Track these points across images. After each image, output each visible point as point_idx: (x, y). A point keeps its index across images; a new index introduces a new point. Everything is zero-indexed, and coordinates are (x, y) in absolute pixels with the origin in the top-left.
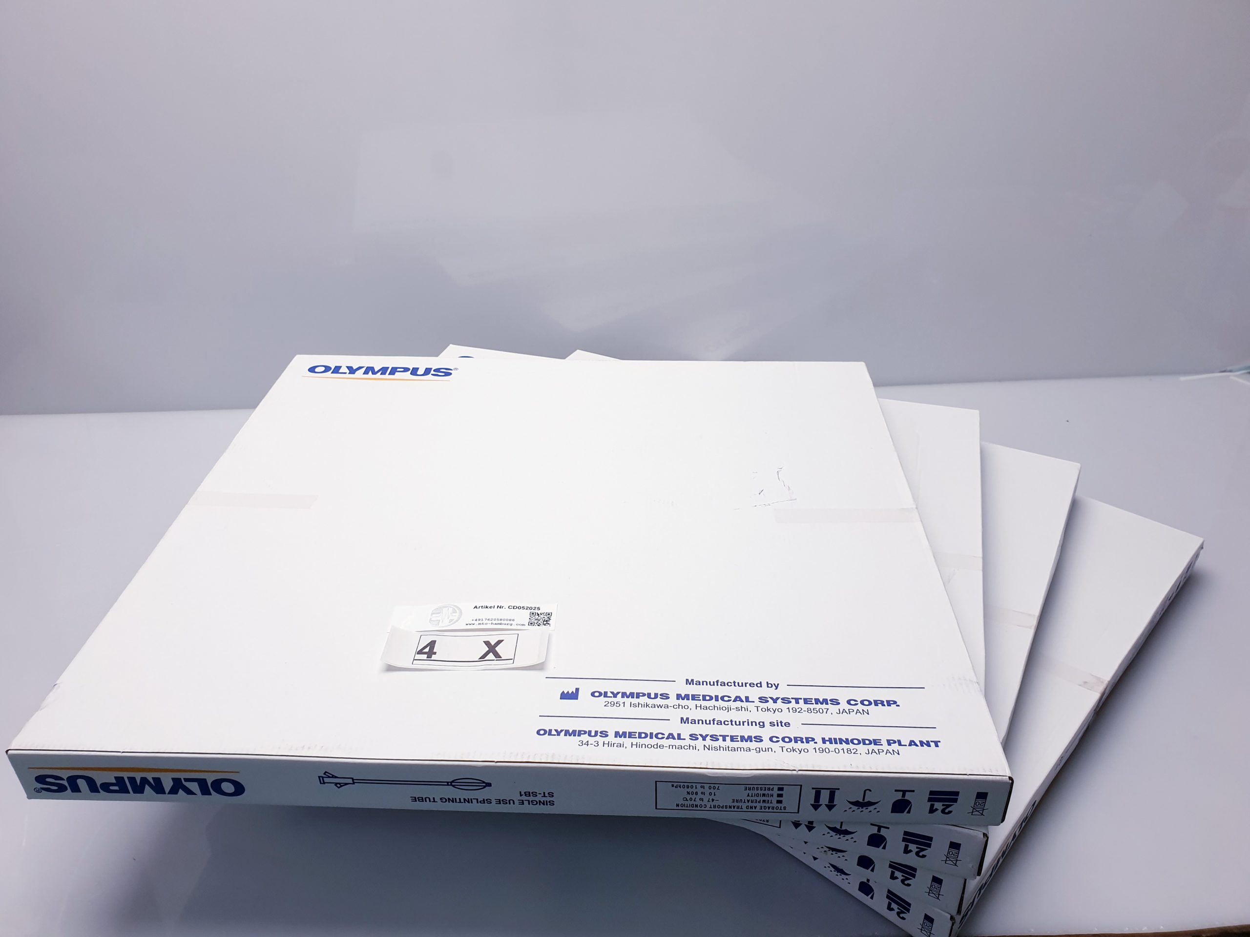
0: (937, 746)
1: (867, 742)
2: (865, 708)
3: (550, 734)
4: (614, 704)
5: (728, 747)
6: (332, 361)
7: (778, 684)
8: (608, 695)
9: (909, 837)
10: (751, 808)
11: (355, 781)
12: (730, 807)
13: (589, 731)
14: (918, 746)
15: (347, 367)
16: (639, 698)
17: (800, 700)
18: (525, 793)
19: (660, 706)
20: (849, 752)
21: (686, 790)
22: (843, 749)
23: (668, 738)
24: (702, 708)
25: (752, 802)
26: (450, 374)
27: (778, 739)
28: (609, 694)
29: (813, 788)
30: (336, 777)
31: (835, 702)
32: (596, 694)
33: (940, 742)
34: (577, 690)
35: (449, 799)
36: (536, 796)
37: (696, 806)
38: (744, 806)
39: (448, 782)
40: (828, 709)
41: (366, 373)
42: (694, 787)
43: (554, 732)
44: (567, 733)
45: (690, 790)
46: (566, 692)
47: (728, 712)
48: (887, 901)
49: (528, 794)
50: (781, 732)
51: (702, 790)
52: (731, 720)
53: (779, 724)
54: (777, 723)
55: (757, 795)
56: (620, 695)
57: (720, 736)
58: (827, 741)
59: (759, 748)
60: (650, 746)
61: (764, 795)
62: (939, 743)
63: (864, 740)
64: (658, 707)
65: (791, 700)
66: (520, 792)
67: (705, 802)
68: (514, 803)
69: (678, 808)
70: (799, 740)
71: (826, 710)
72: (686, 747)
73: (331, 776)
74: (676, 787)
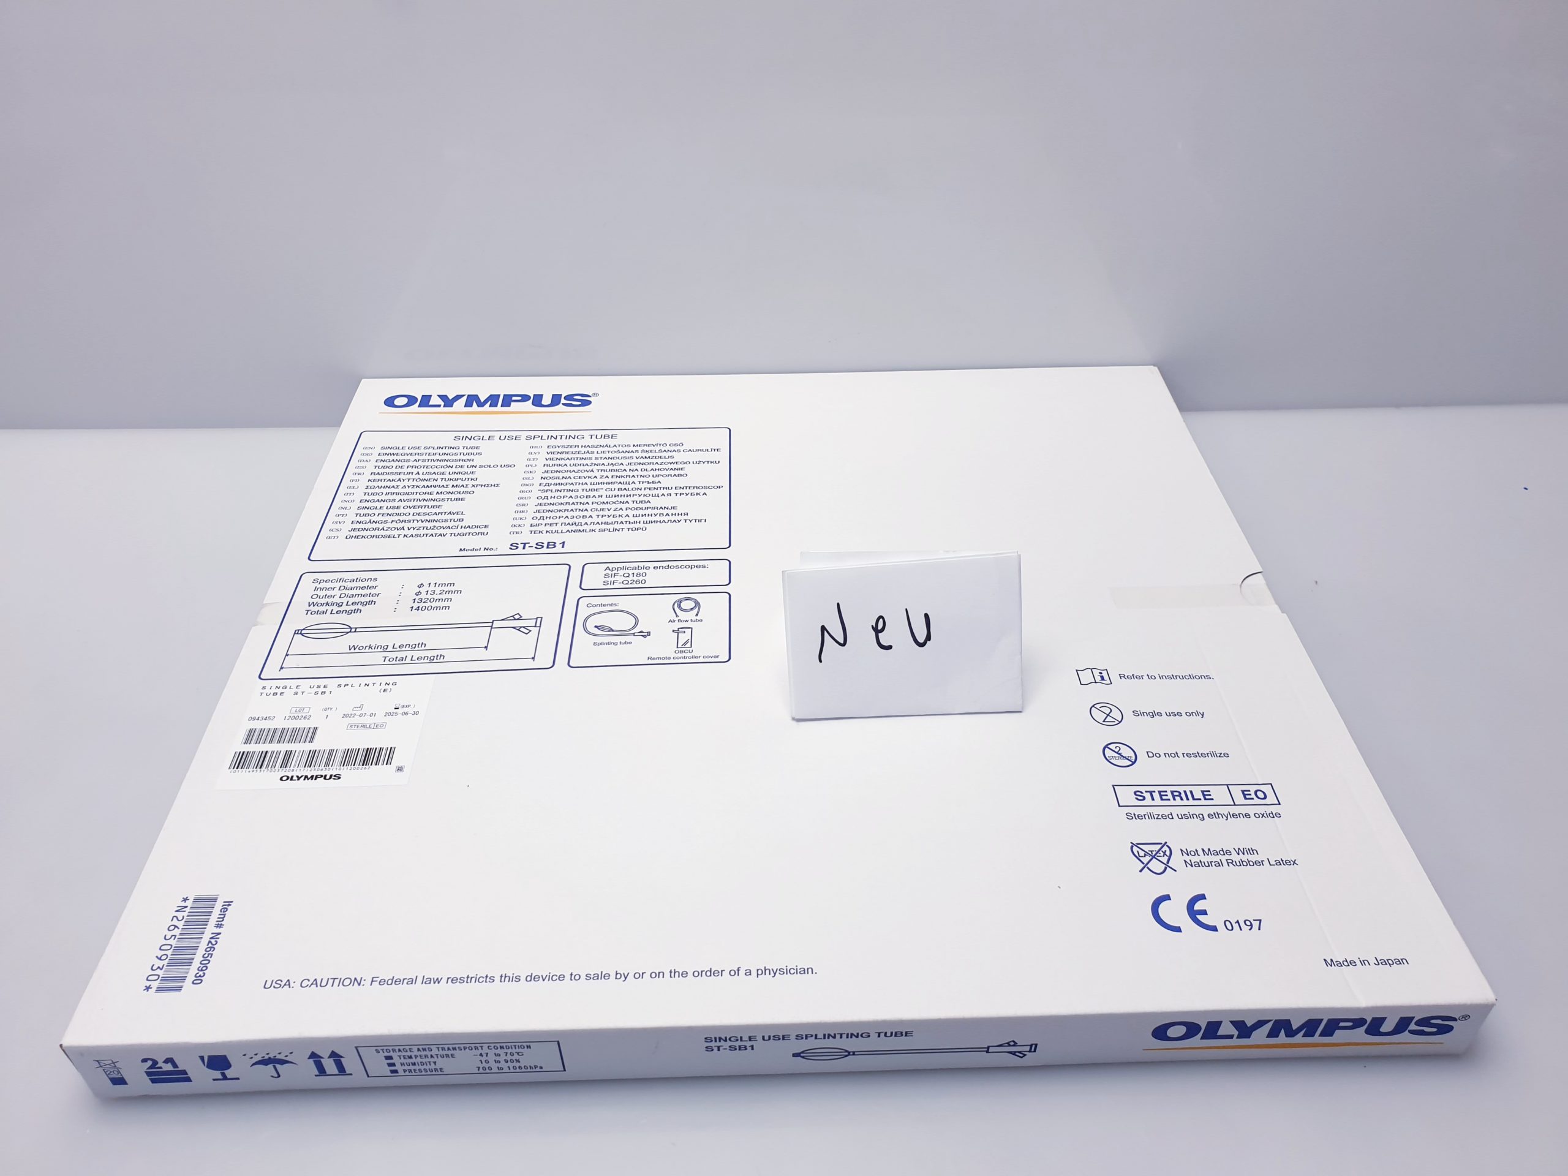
10: (424, 1050)
12: (454, 1049)
18: (746, 1049)
21: (522, 1064)
25: (426, 1056)
30: (1010, 1053)
35: (857, 1037)
36: (730, 1047)
37: (502, 1047)
39: (854, 1054)
42: (511, 1068)
45: (517, 1065)
51: (500, 1065)
55: (422, 1064)
61: (414, 1064)
66: (753, 1049)
67: (491, 1053)
68: (763, 1037)
69: (528, 1044)
73: (1017, 1054)
74: (536, 1067)
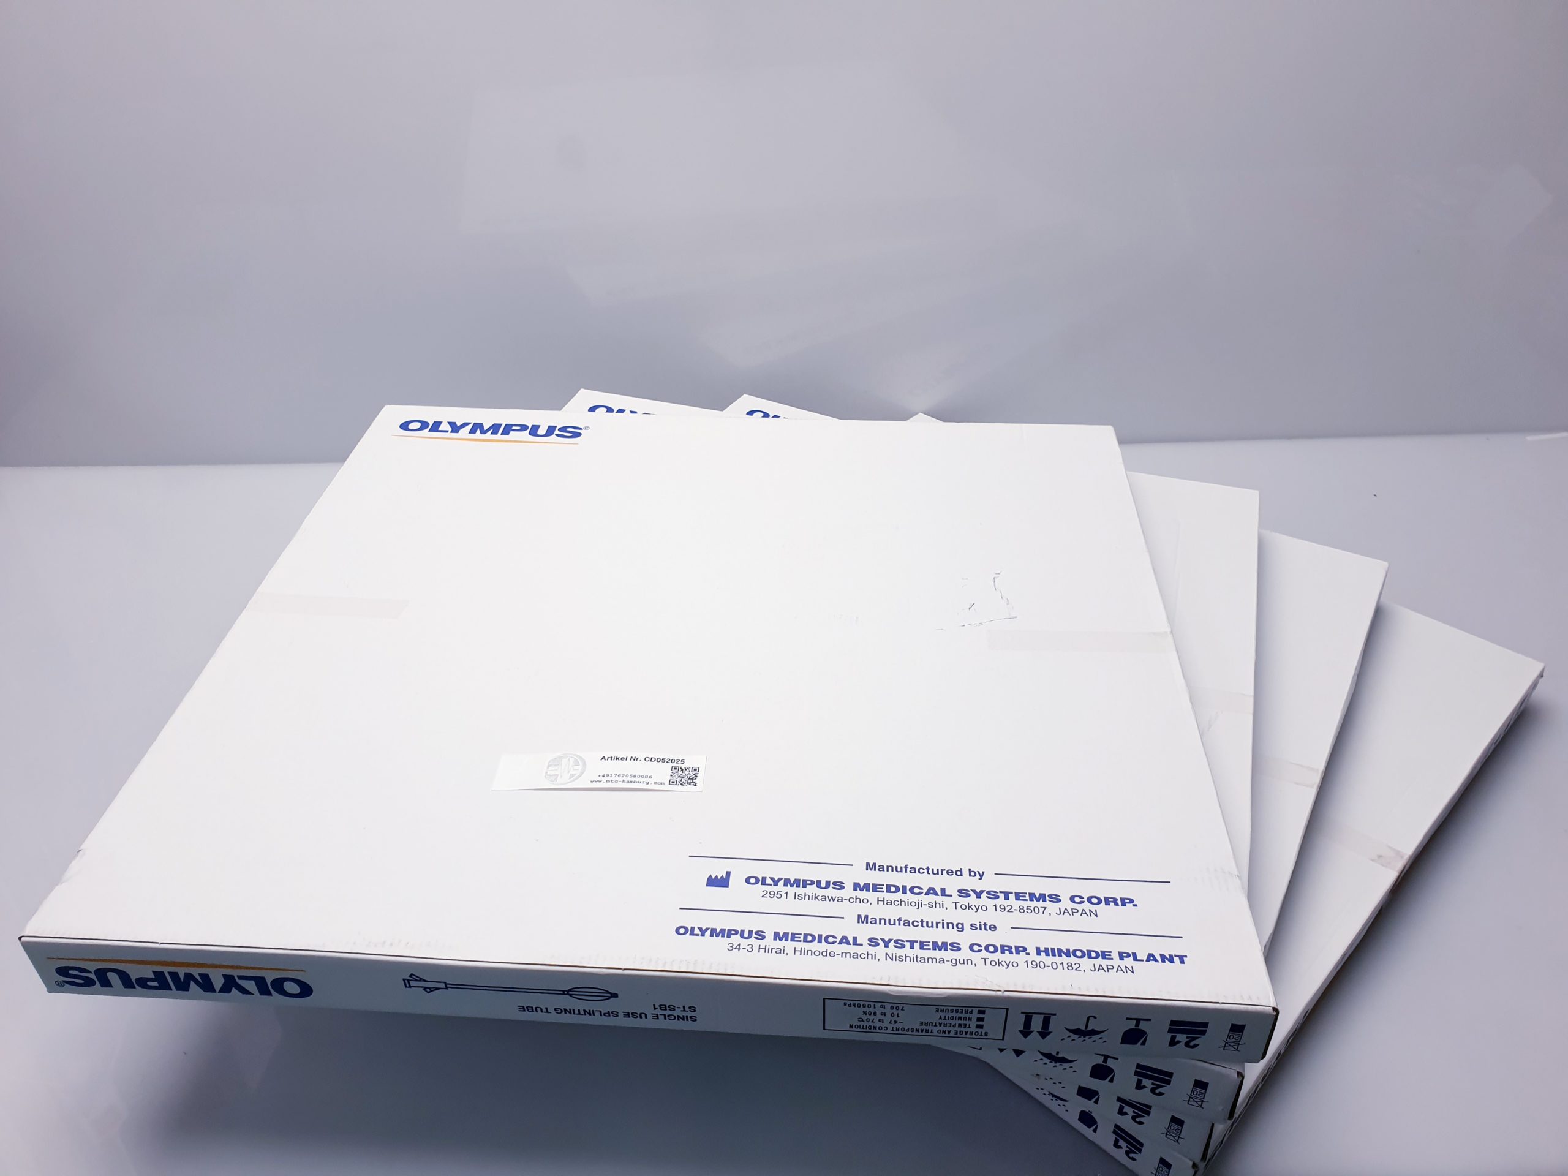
0: (1182, 962)
1: (1093, 955)
2: (1093, 908)
3: (692, 934)
4: (774, 895)
5: (917, 957)
6: (430, 414)
7: (983, 873)
8: (767, 882)
9: (1142, 1071)
10: (944, 1032)
11: (448, 986)
12: (917, 1031)
13: (741, 930)
14: (1158, 961)
15: (449, 423)
16: (806, 887)
17: (1010, 895)
18: (660, 1006)
19: (832, 899)
20: (1070, 968)
21: (862, 1009)
22: (1062, 963)
23: (840, 943)
24: (886, 902)
25: (945, 1025)
26: (579, 435)
27: (980, 948)
28: (769, 881)
29: (1022, 1013)
30: (425, 981)
31: (1056, 899)
32: (753, 880)
33: (1186, 956)
34: (728, 874)
35: (565, 1010)
36: (674, 1010)
37: (875, 1028)
38: (935, 1030)
39: (564, 991)
40: (1045, 908)
41: (473, 431)
42: (872, 1006)
43: (697, 931)
44: (714, 932)
45: (867, 1010)
46: (713, 877)
47: (918, 908)
48: (1114, 1136)
49: (663, 1007)
50: (984, 938)
51: (882, 1010)
52: (922, 920)
53: (983, 927)
54: (980, 926)
55: (952, 1018)
56: (781, 883)
57: (907, 941)
58: (1043, 951)
59: (956, 960)
60: (817, 953)
61: (960, 1018)
62: (1185, 959)
63: (1089, 952)
64: (830, 900)
65: (999, 894)
66: (654, 1005)
67: (886, 1023)
68: (646, 1017)
69: (851, 1029)
70: (1007, 950)
71: (1042, 910)
72: (863, 956)
73: (418, 979)
74: (850, 1005)
